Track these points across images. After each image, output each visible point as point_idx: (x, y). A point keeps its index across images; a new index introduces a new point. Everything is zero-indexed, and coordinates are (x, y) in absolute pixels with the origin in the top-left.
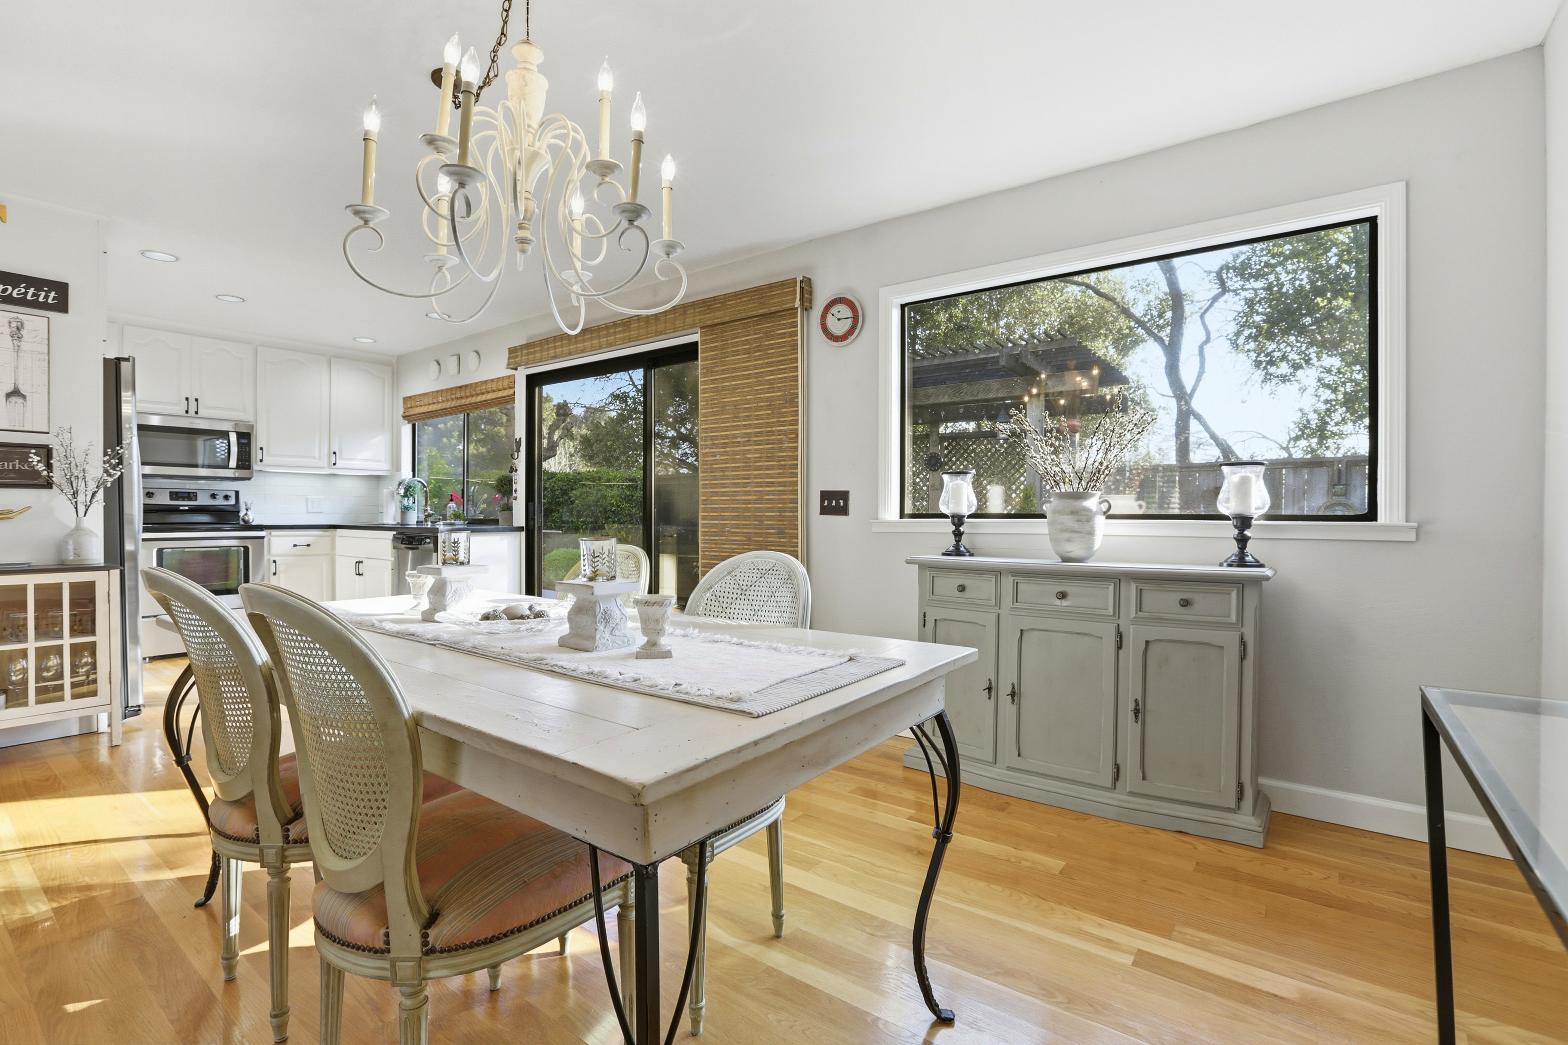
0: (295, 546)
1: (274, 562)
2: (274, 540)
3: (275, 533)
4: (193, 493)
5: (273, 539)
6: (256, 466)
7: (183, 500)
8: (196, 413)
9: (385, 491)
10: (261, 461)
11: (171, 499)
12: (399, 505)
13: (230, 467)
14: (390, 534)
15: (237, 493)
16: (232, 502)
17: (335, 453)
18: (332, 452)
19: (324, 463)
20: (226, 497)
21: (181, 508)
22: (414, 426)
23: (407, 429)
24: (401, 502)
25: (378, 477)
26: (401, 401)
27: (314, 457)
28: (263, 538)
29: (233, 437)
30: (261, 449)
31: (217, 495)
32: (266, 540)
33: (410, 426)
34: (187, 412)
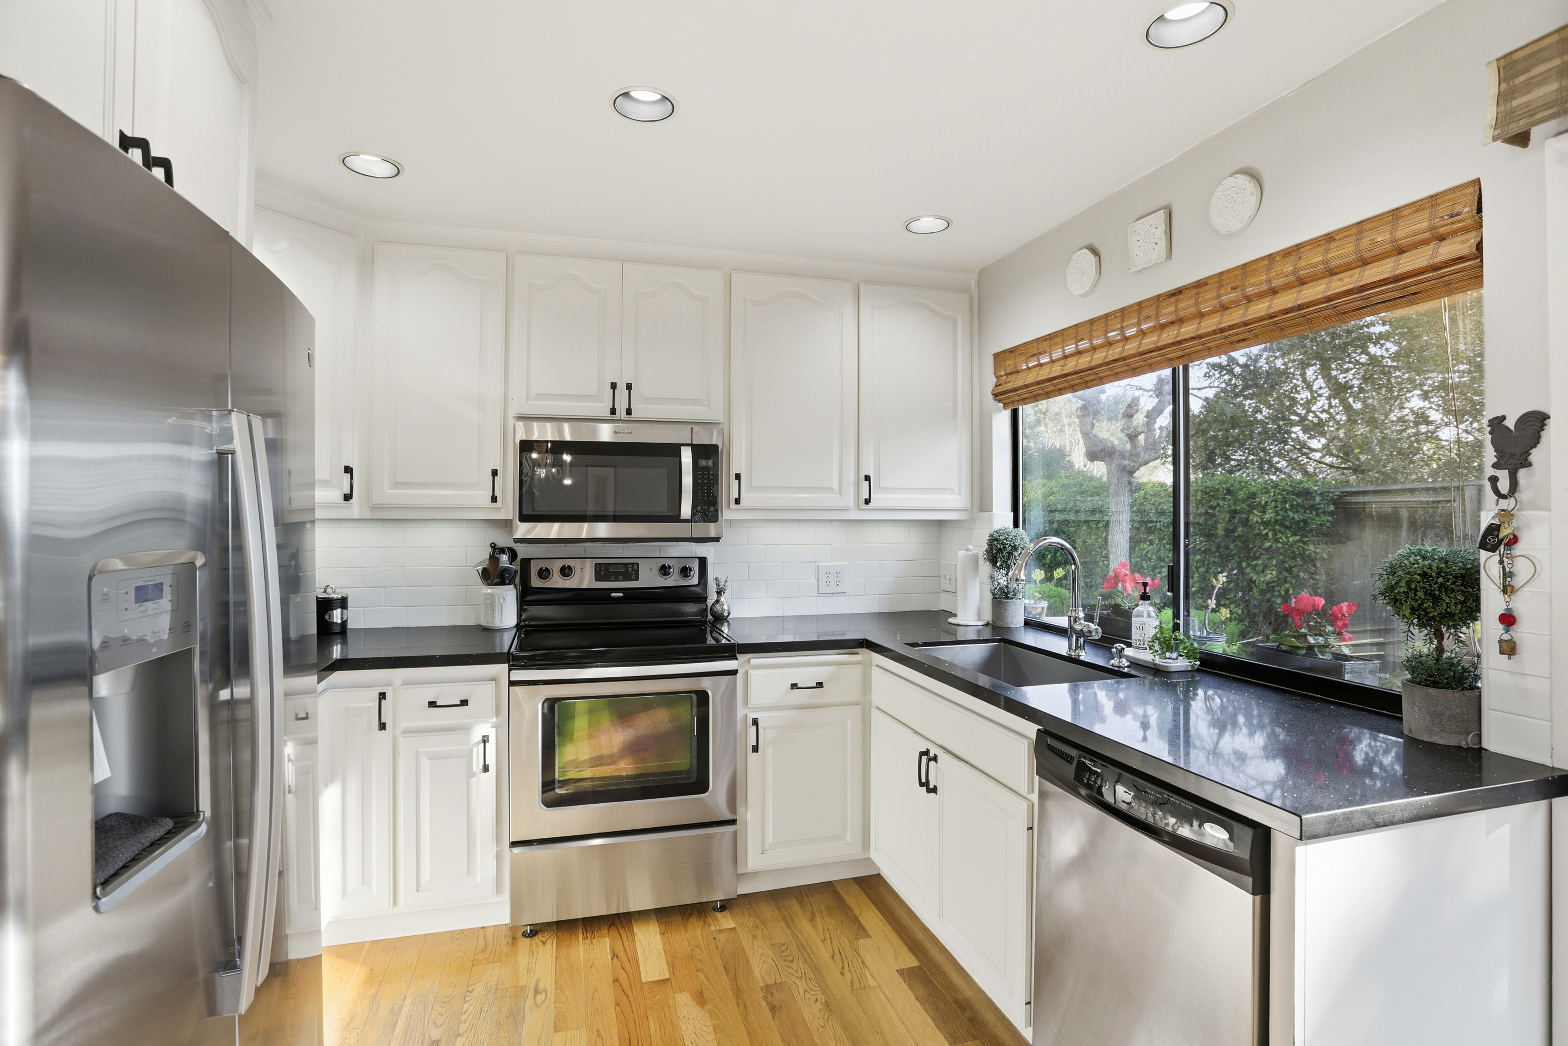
0: (794, 686)
1: (755, 722)
2: (755, 675)
3: (757, 660)
4: (633, 564)
5: (753, 673)
6: (727, 514)
7: (617, 580)
8: (629, 412)
9: (961, 553)
10: (737, 501)
11: (598, 578)
12: (988, 587)
13: (682, 517)
14: (1031, 729)
15: (703, 562)
16: (694, 580)
17: (867, 478)
18: (862, 477)
19: (849, 500)
20: (685, 572)
21: (613, 595)
22: (1015, 415)
23: (1002, 420)
24: (992, 578)
25: (940, 524)
26: (991, 360)
27: (830, 489)
28: (734, 672)
29: (687, 456)
30: (738, 477)
31: (670, 567)
32: (739, 676)
33: (1006, 415)
34: (613, 411)
